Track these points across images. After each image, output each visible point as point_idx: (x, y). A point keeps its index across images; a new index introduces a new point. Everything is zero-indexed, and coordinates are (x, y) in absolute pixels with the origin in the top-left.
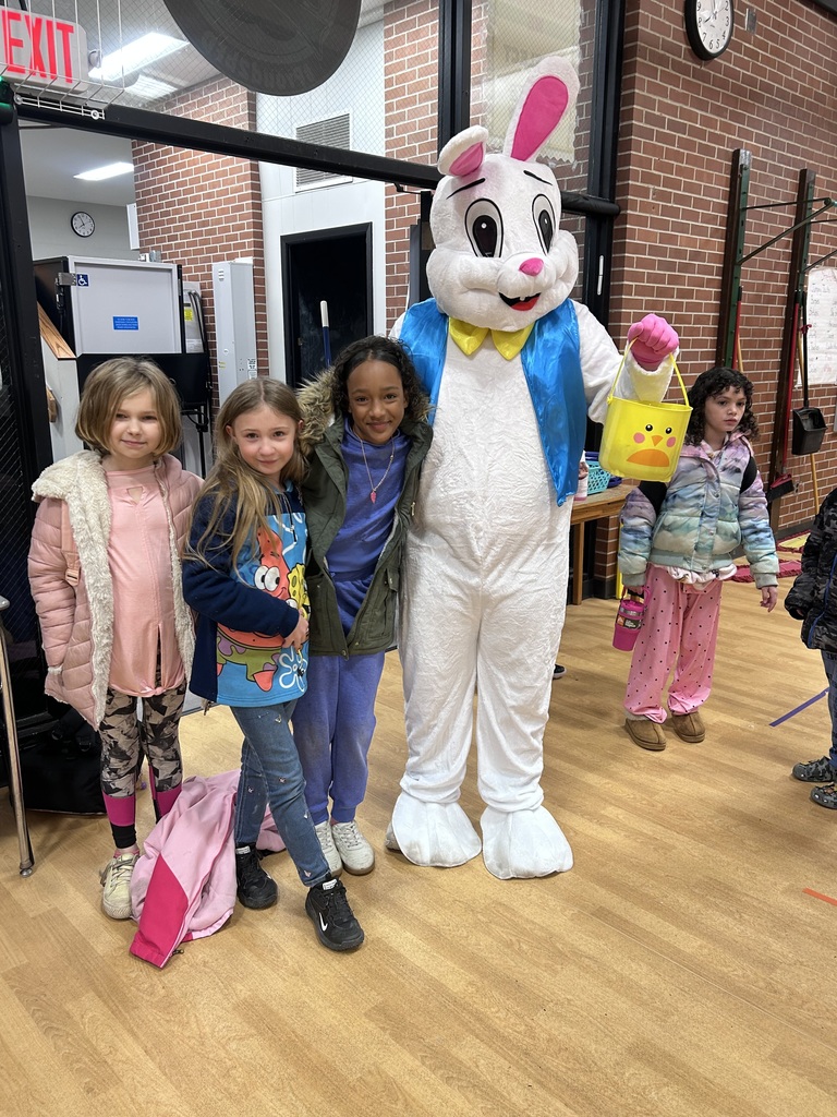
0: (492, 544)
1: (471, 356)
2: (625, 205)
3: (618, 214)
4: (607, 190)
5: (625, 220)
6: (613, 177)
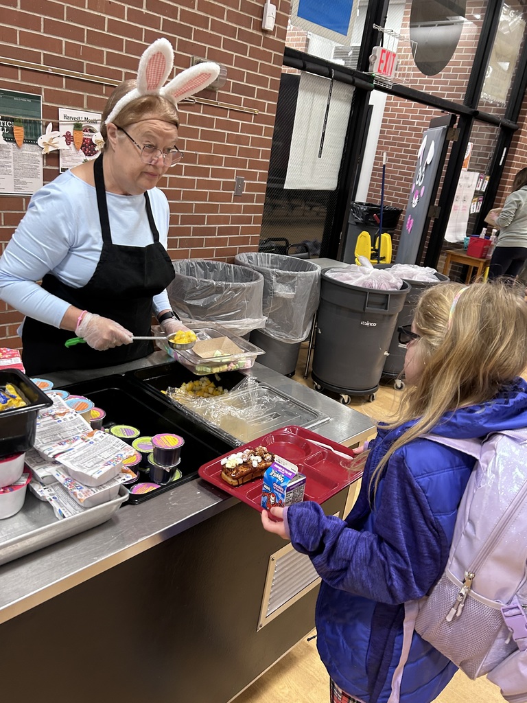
2: (521, 126)
3: (517, 130)
4: (514, 119)
5: (520, 133)
6: (519, 112)
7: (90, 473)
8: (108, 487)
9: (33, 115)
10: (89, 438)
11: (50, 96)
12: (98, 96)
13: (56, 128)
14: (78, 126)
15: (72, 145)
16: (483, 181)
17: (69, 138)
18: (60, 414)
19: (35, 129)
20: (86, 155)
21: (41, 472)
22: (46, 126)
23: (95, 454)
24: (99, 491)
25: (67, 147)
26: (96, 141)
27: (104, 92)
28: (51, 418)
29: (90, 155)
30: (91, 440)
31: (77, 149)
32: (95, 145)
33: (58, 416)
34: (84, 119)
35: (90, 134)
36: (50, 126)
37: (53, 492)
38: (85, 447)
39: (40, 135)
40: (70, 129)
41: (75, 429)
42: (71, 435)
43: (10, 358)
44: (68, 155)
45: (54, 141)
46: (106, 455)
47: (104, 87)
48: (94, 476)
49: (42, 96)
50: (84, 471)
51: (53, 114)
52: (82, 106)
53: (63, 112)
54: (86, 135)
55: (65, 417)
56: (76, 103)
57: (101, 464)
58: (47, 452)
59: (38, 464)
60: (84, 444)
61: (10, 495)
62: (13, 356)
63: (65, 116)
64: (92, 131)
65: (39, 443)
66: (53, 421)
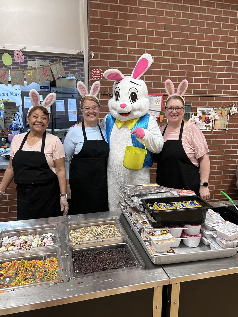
7: (227, 234)
8: (233, 242)
9: (188, 111)
10: (224, 223)
11: (194, 104)
12: (212, 101)
13: (196, 115)
14: (204, 113)
15: (201, 120)
17: (200, 118)
18: (212, 214)
19: (188, 116)
20: (206, 123)
21: (207, 233)
22: (192, 115)
23: (228, 229)
24: (230, 242)
25: (199, 121)
26: (210, 118)
27: (215, 99)
28: (208, 215)
29: (208, 123)
30: (226, 224)
31: (203, 122)
32: (210, 119)
33: (211, 215)
34: (206, 110)
35: (208, 115)
36: (194, 114)
37: (211, 241)
38: (223, 226)
39: (190, 118)
40: (201, 114)
41: (218, 220)
42: (217, 221)
43: (191, 193)
44: (199, 124)
45: (195, 120)
46: (232, 229)
47: (215, 98)
48: (229, 235)
49: (191, 105)
50: (225, 233)
51: (195, 110)
52: (206, 106)
53: (199, 109)
54: (207, 116)
55: (213, 215)
56: (204, 105)
57: (231, 232)
58: (209, 225)
59: (205, 230)
60: (223, 225)
61: (196, 238)
62: (192, 193)
63: (199, 110)
64: (209, 114)
65: (207, 222)
66: (209, 216)
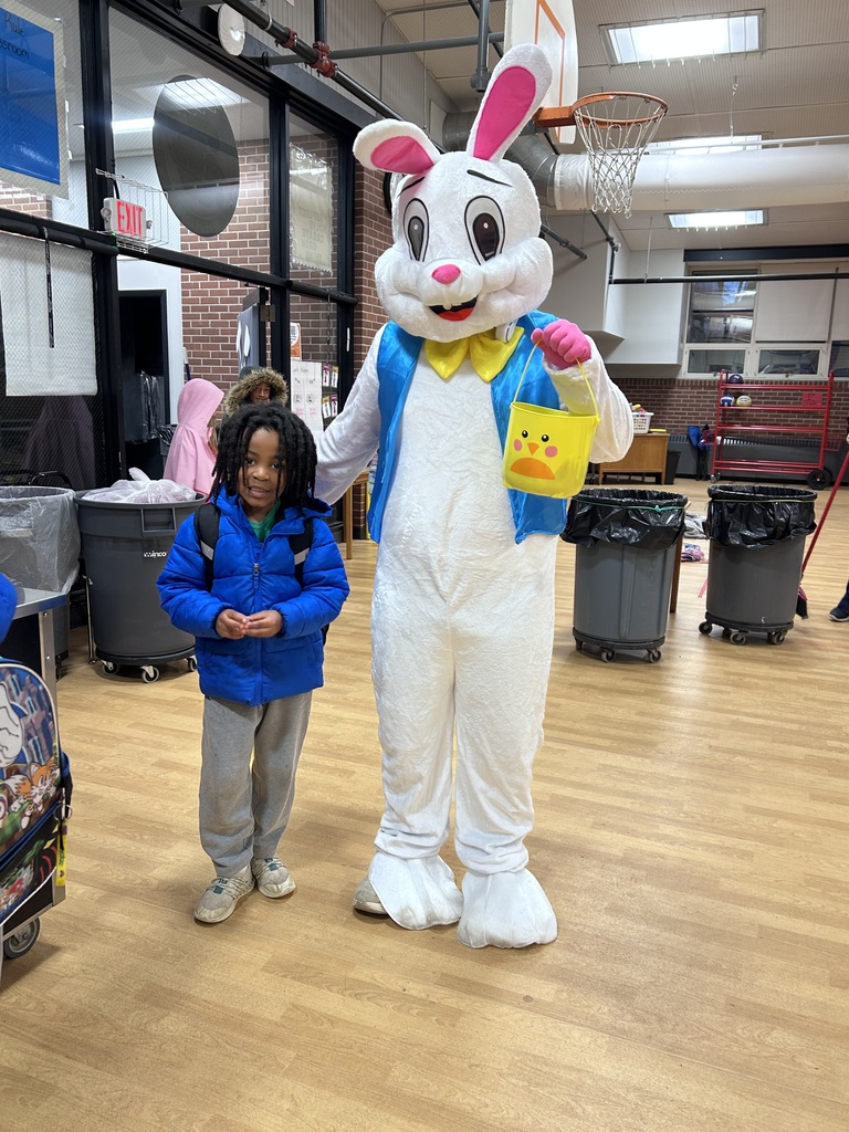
0: (458, 580)
1: (447, 380)
2: (361, 299)
3: (356, 304)
4: (350, 290)
5: (361, 307)
6: (353, 282)
16: (331, 375)
